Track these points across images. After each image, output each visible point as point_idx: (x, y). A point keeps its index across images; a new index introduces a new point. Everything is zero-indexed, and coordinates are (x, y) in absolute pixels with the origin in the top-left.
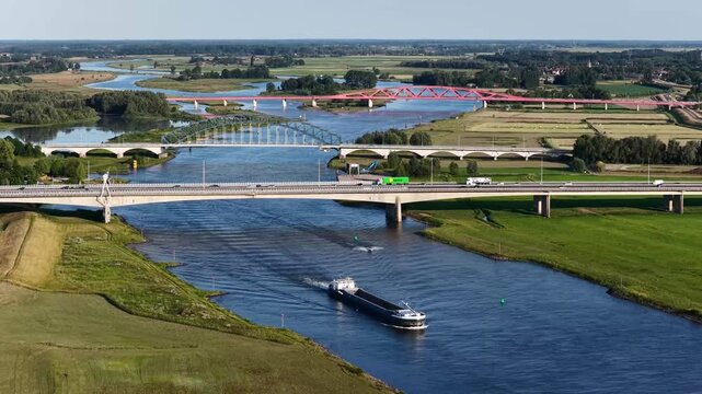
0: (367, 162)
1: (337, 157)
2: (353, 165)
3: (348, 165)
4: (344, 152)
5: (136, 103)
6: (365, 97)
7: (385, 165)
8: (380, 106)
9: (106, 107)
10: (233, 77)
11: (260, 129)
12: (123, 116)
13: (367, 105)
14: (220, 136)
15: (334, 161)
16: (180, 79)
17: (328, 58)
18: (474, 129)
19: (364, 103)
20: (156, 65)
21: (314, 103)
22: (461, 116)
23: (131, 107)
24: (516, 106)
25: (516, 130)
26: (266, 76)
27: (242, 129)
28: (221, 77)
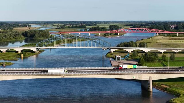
0: (124, 54)
1: (110, 53)
2: (118, 56)
3: (116, 56)
4: (113, 50)
5: (38, 33)
6: (117, 32)
7: (131, 56)
8: (122, 35)
9: (29, 35)
10: (75, 28)
11: (81, 42)
12: (33, 38)
13: (118, 35)
14: (64, 44)
15: (108, 54)
16: (59, 28)
17: (103, 24)
18: (158, 42)
19: (116, 34)
20: (54, 25)
21: (100, 34)
22: (151, 38)
23: (36, 35)
24: (169, 35)
25: (174, 42)
26: (85, 27)
27: (73, 42)
28: (71, 28)
